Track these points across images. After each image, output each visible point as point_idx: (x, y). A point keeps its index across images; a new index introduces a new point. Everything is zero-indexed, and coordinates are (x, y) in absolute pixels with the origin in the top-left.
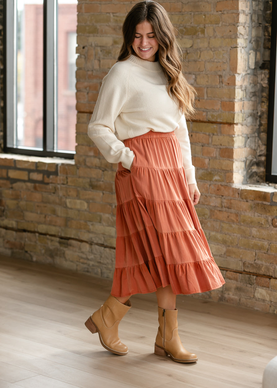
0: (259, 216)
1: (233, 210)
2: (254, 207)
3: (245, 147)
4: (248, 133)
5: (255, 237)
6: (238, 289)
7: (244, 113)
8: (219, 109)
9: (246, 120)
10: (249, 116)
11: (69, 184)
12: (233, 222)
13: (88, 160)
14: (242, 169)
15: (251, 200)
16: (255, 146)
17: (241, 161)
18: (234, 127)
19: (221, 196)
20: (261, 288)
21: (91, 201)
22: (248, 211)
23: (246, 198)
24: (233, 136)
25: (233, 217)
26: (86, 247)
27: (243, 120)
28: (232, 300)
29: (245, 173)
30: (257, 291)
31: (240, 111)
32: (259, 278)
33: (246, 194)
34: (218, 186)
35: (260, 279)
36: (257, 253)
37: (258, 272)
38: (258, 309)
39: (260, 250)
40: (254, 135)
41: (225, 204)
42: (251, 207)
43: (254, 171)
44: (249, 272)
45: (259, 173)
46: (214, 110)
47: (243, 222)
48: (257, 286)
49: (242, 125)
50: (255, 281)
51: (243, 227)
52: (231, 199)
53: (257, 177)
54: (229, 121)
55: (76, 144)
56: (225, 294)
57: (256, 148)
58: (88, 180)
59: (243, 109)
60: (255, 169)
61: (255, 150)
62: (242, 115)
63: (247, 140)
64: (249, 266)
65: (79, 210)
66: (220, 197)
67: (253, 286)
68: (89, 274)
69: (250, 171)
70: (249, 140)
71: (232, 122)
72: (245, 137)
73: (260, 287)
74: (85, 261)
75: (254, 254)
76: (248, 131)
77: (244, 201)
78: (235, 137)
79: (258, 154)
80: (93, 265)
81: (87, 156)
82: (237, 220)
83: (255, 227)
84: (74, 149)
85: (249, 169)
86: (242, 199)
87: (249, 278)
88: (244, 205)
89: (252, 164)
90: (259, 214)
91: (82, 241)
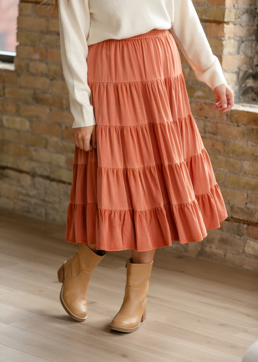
0: (253, 146)
1: (219, 137)
2: (247, 134)
3: (238, 53)
4: (242, 35)
5: (247, 173)
6: (223, 241)
7: (238, 9)
8: (205, 3)
9: (240, 18)
10: (244, 13)
11: (7, 95)
12: (219, 152)
13: (31, 64)
14: (234, 83)
15: (243, 124)
16: (252, 52)
17: (232, 73)
18: (223, 27)
19: (204, 118)
20: (253, 241)
21: (34, 119)
22: (239, 139)
23: (237, 122)
24: (223, 38)
25: (219, 147)
26: (27, 180)
27: (236, 18)
28: (215, 255)
29: (237, 87)
30: (247, 244)
31: (232, 6)
32: (251, 227)
33: (236, 116)
34: (201, 104)
35: (252, 229)
36: (249, 195)
37: (250, 219)
38: (248, 268)
39: (253, 190)
40: (250, 38)
41: (210, 128)
42: (243, 134)
43: (248, 85)
44: (239, 219)
45: (256, 89)
46: (199, 3)
47: (232, 153)
48: (248, 238)
49: (235, 25)
50: (245, 231)
51: (232, 160)
52: (217, 123)
53: (253, 94)
54: (218, 19)
55: (17, 44)
56: (206, 246)
57: (252, 56)
58: (32, 92)
59: (237, 4)
60: (250, 83)
61: (251, 58)
62: (236, 11)
63: (241, 45)
64: (239, 211)
65: (18, 131)
66: (202, 119)
67: (242, 238)
68: (29, 215)
69: (243, 85)
70: (243, 45)
71: (221, 20)
72: (238, 41)
73: (252, 239)
74: (26, 198)
75: (246, 196)
76: (242, 32)
77: (234, 126)
78: (224, 40)
79: (255, 63)
80: (36, 204)
81: (31, 60)
82: (225, 150)
83: (248, 161)
84: (14, 49)
85: (243, 83)
86: (232, 122)
87: (238, 227)
88: (234, 130)
89: (247, 76)
90: (253, 144)
91: (21, 172)
